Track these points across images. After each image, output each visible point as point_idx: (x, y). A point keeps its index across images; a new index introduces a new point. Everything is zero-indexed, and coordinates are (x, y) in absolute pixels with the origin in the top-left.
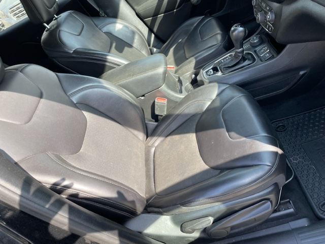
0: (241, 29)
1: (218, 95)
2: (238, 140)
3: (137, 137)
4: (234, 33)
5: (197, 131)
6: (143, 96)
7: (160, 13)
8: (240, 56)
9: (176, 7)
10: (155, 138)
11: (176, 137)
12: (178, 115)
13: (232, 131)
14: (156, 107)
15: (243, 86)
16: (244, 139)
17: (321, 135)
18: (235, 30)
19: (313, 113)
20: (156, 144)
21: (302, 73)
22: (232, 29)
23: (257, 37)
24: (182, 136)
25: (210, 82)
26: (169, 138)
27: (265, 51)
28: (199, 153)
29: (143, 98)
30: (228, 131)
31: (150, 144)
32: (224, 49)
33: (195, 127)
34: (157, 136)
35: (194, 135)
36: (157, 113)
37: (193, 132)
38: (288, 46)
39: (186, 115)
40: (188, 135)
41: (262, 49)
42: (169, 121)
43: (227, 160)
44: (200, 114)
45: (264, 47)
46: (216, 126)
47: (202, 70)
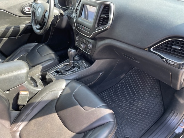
0: (73, 51)
1: (66, 86)
2: (91, 110)
3: (4, 126)
4: (70, 52)
5: (57, 111)
6: (8, 90)
7: (6, 36)
8: (72, 65)
9: (18, 35)
10: (18, 124)
11: (40, 119)
12: (39, 103)
13: (85, 106)
14: (20, 98)
15: (78, 80)
16: (94, 109)
17: (111, 103)
18: (71, 51)
19: (103, 94)
20: (20, 129)
21: (101, 74)
22: (69, 50)
23: (77, 56)
24: (46, 117)
25: (56, 80)
26: (33, 121)
27: (83, 63)
28: (64, 126)
29: (7, 92)
30: (82, 106)
31: (13, 130)
32: (58, 61)
33: (54, 108)
34: (21, 122)
35: (56, 114)
36: (19, 103)
37: (54, 113)
38: (97, 61)
39: (45, 101)
40: (51, 115)
41: (81, 62)
42: (31, 108)
43: (88, 124)
44: (56, 99)
45: (82, 61)
46: (72, 105)
47: (48, 72)
